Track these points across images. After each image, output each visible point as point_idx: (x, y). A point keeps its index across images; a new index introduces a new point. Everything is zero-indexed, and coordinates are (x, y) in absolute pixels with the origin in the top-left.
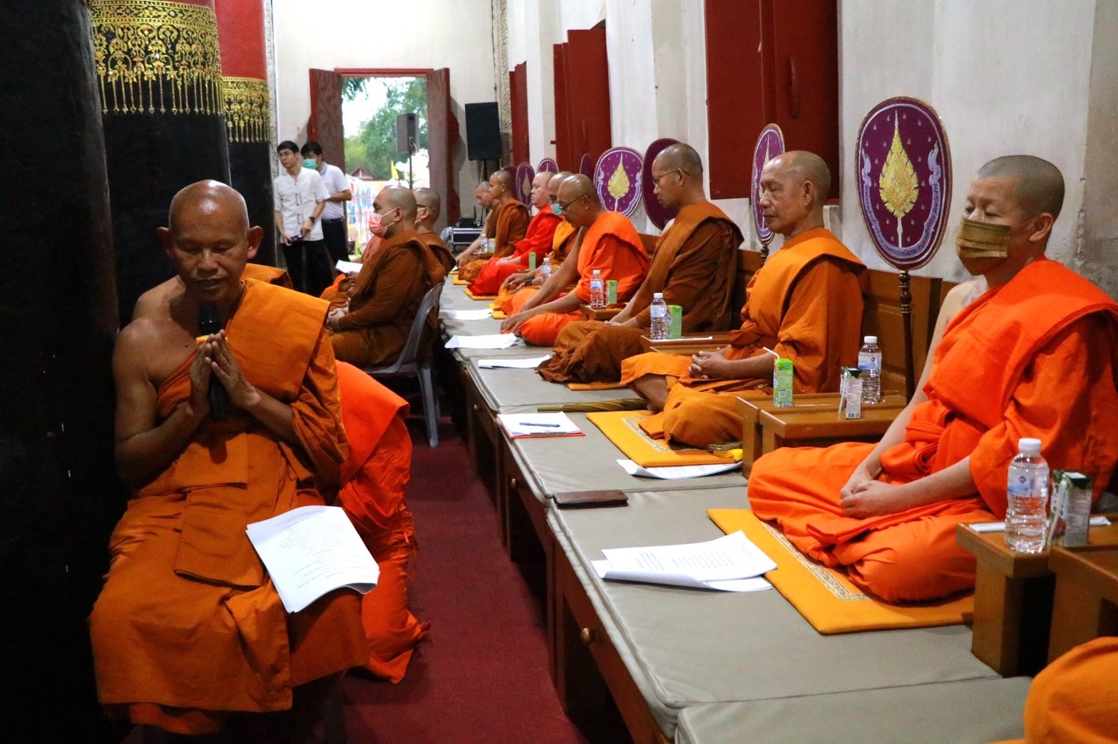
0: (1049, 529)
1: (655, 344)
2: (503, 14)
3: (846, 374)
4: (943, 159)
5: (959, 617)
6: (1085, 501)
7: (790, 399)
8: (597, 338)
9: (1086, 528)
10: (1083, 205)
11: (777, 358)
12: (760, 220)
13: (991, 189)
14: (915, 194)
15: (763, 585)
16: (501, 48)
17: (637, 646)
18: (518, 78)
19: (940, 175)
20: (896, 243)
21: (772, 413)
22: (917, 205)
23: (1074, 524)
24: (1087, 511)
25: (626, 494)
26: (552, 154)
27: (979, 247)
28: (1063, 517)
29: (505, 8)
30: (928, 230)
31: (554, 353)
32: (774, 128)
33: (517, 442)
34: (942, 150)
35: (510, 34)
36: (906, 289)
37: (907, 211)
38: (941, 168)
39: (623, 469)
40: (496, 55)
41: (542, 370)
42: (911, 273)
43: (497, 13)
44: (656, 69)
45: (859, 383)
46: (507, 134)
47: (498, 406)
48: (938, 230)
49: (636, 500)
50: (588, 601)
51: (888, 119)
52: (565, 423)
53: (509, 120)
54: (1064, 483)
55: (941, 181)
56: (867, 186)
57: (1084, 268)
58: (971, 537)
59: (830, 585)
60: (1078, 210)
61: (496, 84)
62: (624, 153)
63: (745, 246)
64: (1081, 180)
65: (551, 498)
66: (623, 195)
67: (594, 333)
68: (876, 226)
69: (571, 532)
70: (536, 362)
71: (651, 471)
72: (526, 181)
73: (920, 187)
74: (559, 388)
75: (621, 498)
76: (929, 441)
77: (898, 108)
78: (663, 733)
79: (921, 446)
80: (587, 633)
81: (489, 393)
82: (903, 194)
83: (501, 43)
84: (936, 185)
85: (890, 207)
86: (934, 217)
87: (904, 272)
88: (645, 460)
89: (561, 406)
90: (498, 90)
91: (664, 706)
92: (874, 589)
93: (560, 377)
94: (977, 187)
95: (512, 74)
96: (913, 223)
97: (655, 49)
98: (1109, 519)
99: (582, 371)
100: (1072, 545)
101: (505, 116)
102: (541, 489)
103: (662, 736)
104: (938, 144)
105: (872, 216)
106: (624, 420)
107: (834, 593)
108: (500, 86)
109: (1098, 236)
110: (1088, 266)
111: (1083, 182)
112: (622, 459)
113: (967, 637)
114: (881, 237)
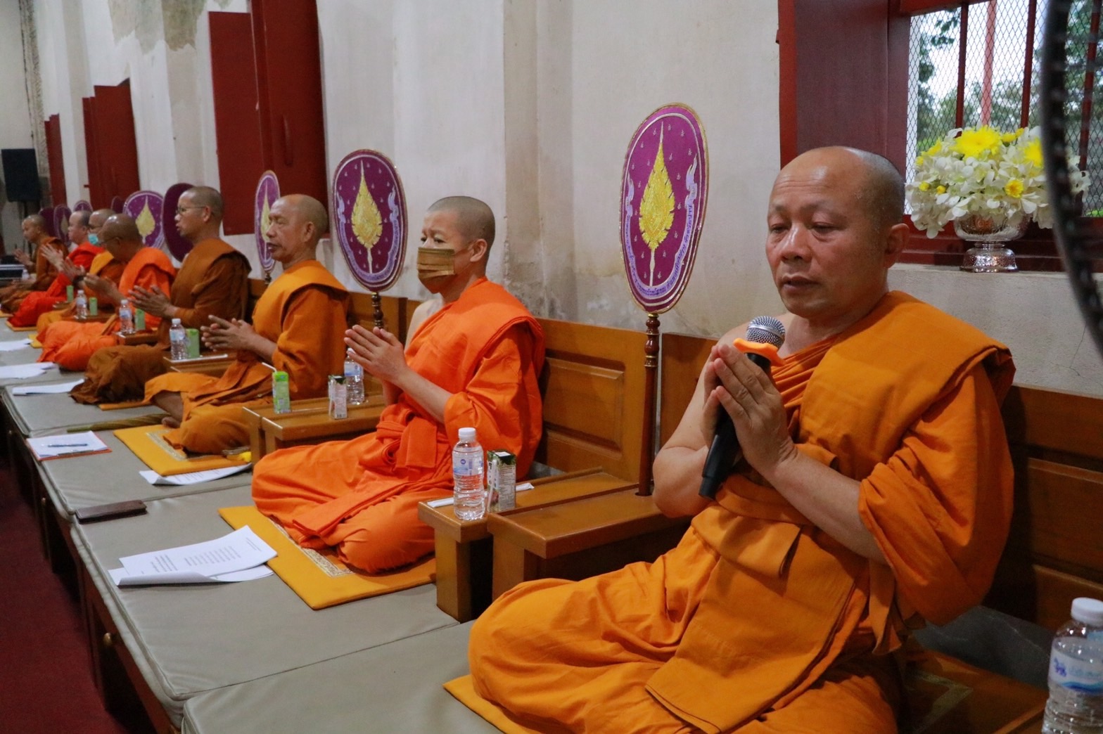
0: (487, 498)
1: (175, 365)
2: (35, 67)
3: (332, 381)
4: (400, 200)
5: (427, 578)
6: (512, 474)
7: (288, 405)
8: (122, 361)
9: (513, 494)
10: (507, 237)
11: (274, 371)
12: (263, 253)
13: (438, 221)
14: (379, 229)
15: (266, 571)
16: (35, 99)
17: (148, 647)
18: (52, 127)
19: (398, 214)
20: (367, 270)
21: (272, 419)
22: (382, 238)
23: (504, 493)
24: (514, 481)
25: (145, 503)
26: (86, 196)
27: (432, 268)
28: (496, 488)
29: (38, 63)
30: (391, 260)
31: (87, 378)
32: (271, 175)
33: (45, 464)
34: (398, 193)
35: (44, 86)
36: (378, 308)
37: (375, 243)
38: (399, 207)
39: (144, 480)
40: (31, 105)
41: (75, 394)
42: (382, 293)
43: (30, 66)
44: (173, 123)
45: (343, 389)
46: (46, 178)
47: (29, 430)
48: (399, 258)
49: (154, 508)
50: (105, 608)
51: (356, 168)
52: (93, 441)
53: (47, 165)
54: (495, 461)
55: (399, 218)
56: (342, 223)
57: (512, 287)
58: (429, 513)
59: (322, 565)
60: (504, 241)
61: (32, 132)
62: (149, 196)
63: (252, 275)
64: (505, 217)
65: (73, 514)
66: (149, 233)
67: (119, 357)
68: (351, 256)
69: (91, 545)
70: (69, 386)
71: (171, 479)
72: (64, 219)
73: (383, 223)
74: (90, 409)
75: (140, 507)
76: (394, 438)
77: (363, 158)
78: (172, 724)
79: (388, 442)
80: (109, 638)
81: (21, 419)
82: (370, 229)
83: (35, 94)
84: (395, 221)
85: (361, 240)
86: (395, 247)
87: (375, 293)
88: (163, 471)
89: (89, 426)
90: (35, 136)
91: (170, 700)
92: (356, 565)
93: (91, 399)
94: (427, 220)
95: (47, 124)
96: (379, 253)
97: (173, 104)
98: (533, 484)
99: (111, 392)
100: (505, 510)
101: (42, 162)
102: (64, 506)
103: (172, 727)
104: (395, 189)
105: (348, 248)
106: (148, 434)
107: (325, 572)
108: (37, 134)
109: (519, 261)
110: (514, 284)
111: (506, 219)
112: (144, 470)
113: (432, 593)
114: (356, 266)
